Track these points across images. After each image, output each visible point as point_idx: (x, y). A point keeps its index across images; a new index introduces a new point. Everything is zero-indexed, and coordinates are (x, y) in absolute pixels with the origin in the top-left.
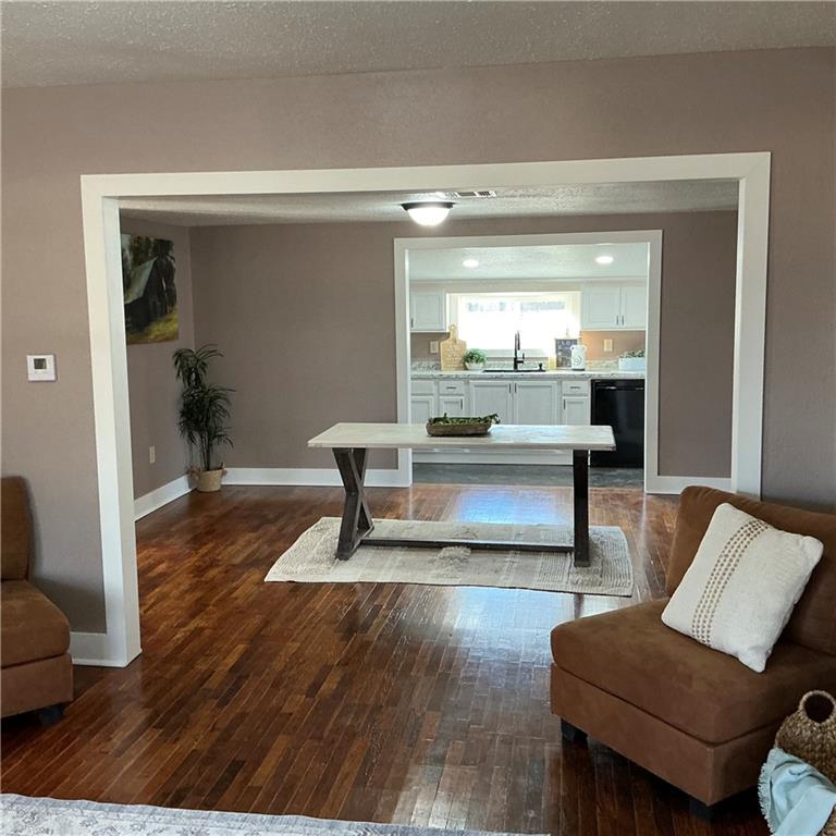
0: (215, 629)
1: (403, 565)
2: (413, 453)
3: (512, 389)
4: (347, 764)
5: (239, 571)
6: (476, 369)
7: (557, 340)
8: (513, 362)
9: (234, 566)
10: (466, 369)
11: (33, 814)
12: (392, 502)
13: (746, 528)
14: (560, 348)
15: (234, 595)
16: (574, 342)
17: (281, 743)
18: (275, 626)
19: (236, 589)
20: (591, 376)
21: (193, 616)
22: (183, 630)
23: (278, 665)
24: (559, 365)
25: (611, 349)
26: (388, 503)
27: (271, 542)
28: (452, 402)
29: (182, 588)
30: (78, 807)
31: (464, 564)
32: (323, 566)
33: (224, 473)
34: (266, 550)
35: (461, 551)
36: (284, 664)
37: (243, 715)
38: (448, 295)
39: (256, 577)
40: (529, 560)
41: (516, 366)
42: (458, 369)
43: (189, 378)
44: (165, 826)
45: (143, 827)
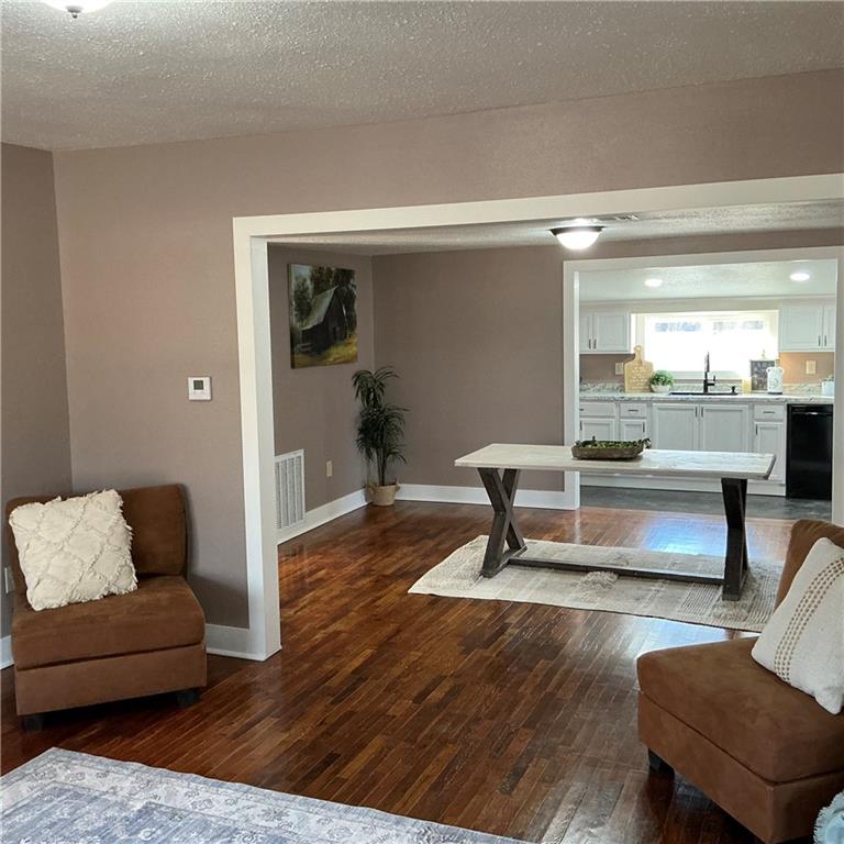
0: (350, 632)
1: (544, 587)
2: (581, 476)
3: (699, 413)
4: (431, 767)
5: (388, 582)
6: (662, 392)
7: (752, 362)
8: (702, 385)
9: (384, 576)
10: (652, 391)
11: (149, 782)
12: (554, 524)
13: (835, 565)
14: (756, 369)
15: (377, 603)
16: (772, 364)
17: (377, 742)
18: (404, 635)
19: (380, 598)
20: (786, 400)
21: (334, 620)
22: (323, 631)
23: (396, 671)
24: (754, 388)
25: (814, 372)
26: (549, 524)
27: (426, 556)
28: (635, 425)
29: (334, 593)
30: (186, 780)
31: (606, 590)
32: (466, 582)
33: (398, 489)
34: (419, 563)
35: (606, 577)
36: (402, 670)
37: (352, 713)
38: (633, 316)
39: (401, 588)
40: (676, 590)
41: (706, 389)
42: (644, 391)
43: (368, 397)
44: (254, 804)
45: (235, 803)
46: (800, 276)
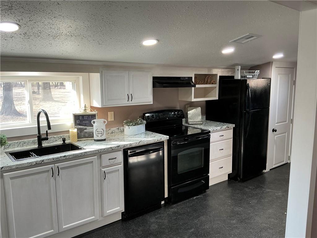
3: (55, 173)
7: (75, 116)
14: (78, 122)
16: (93, 116)
20: (123, 146)
25: (113, 120)
41: (40, 144)
46: (150, 42)
